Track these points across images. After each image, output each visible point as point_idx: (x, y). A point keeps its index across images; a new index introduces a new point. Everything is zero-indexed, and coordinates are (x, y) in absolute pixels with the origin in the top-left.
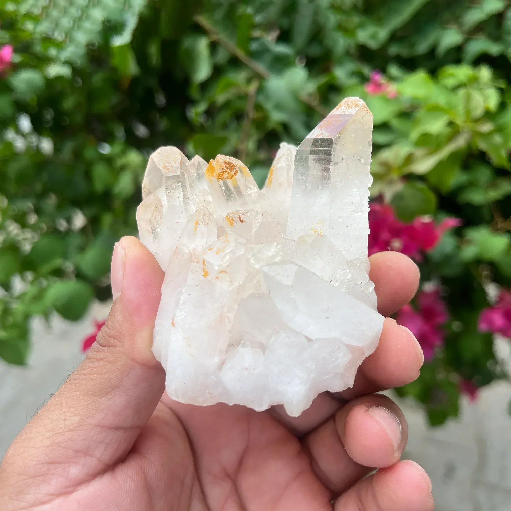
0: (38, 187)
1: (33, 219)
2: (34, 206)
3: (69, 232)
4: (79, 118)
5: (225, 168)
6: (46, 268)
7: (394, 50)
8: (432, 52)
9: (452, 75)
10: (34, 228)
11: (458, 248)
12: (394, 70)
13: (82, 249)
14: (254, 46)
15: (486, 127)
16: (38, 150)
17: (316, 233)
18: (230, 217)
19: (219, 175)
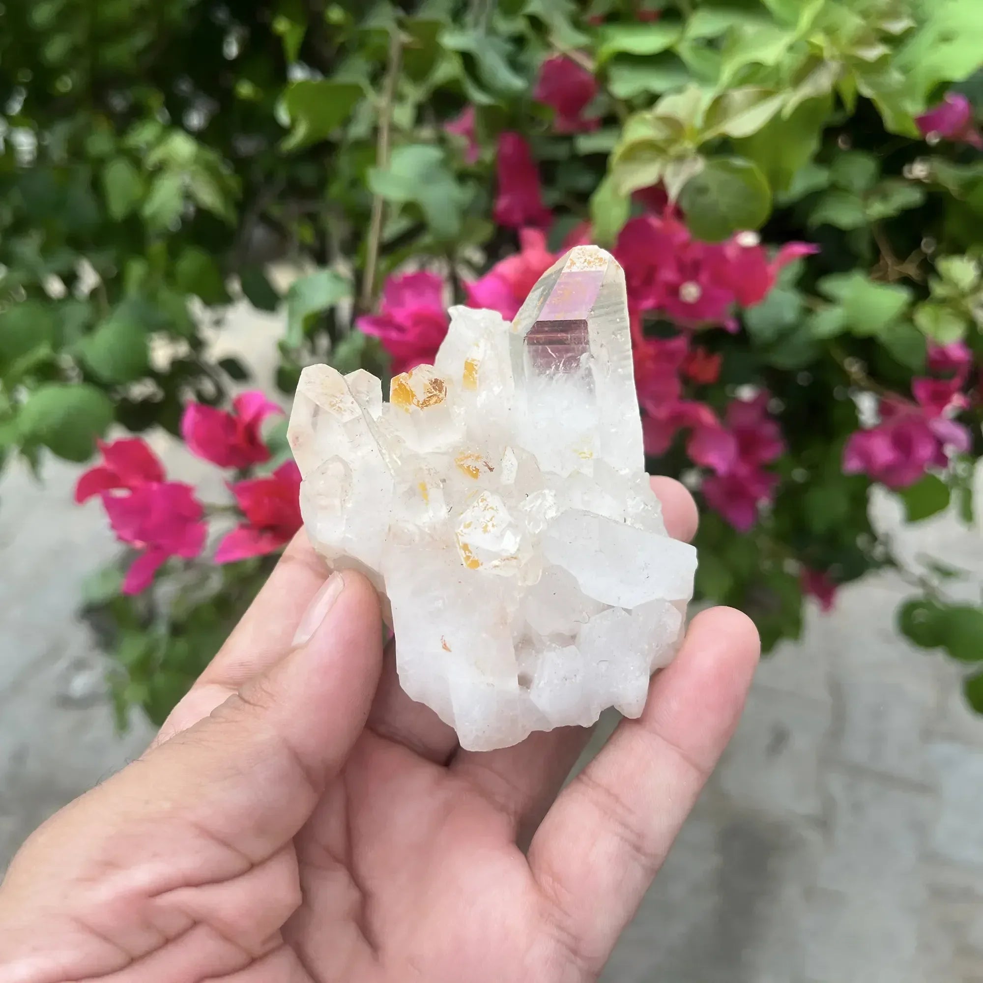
5: (433, 390)
11: (808, 311)
17: (583, 455)
18: (469, 467)
19: (425, 401)
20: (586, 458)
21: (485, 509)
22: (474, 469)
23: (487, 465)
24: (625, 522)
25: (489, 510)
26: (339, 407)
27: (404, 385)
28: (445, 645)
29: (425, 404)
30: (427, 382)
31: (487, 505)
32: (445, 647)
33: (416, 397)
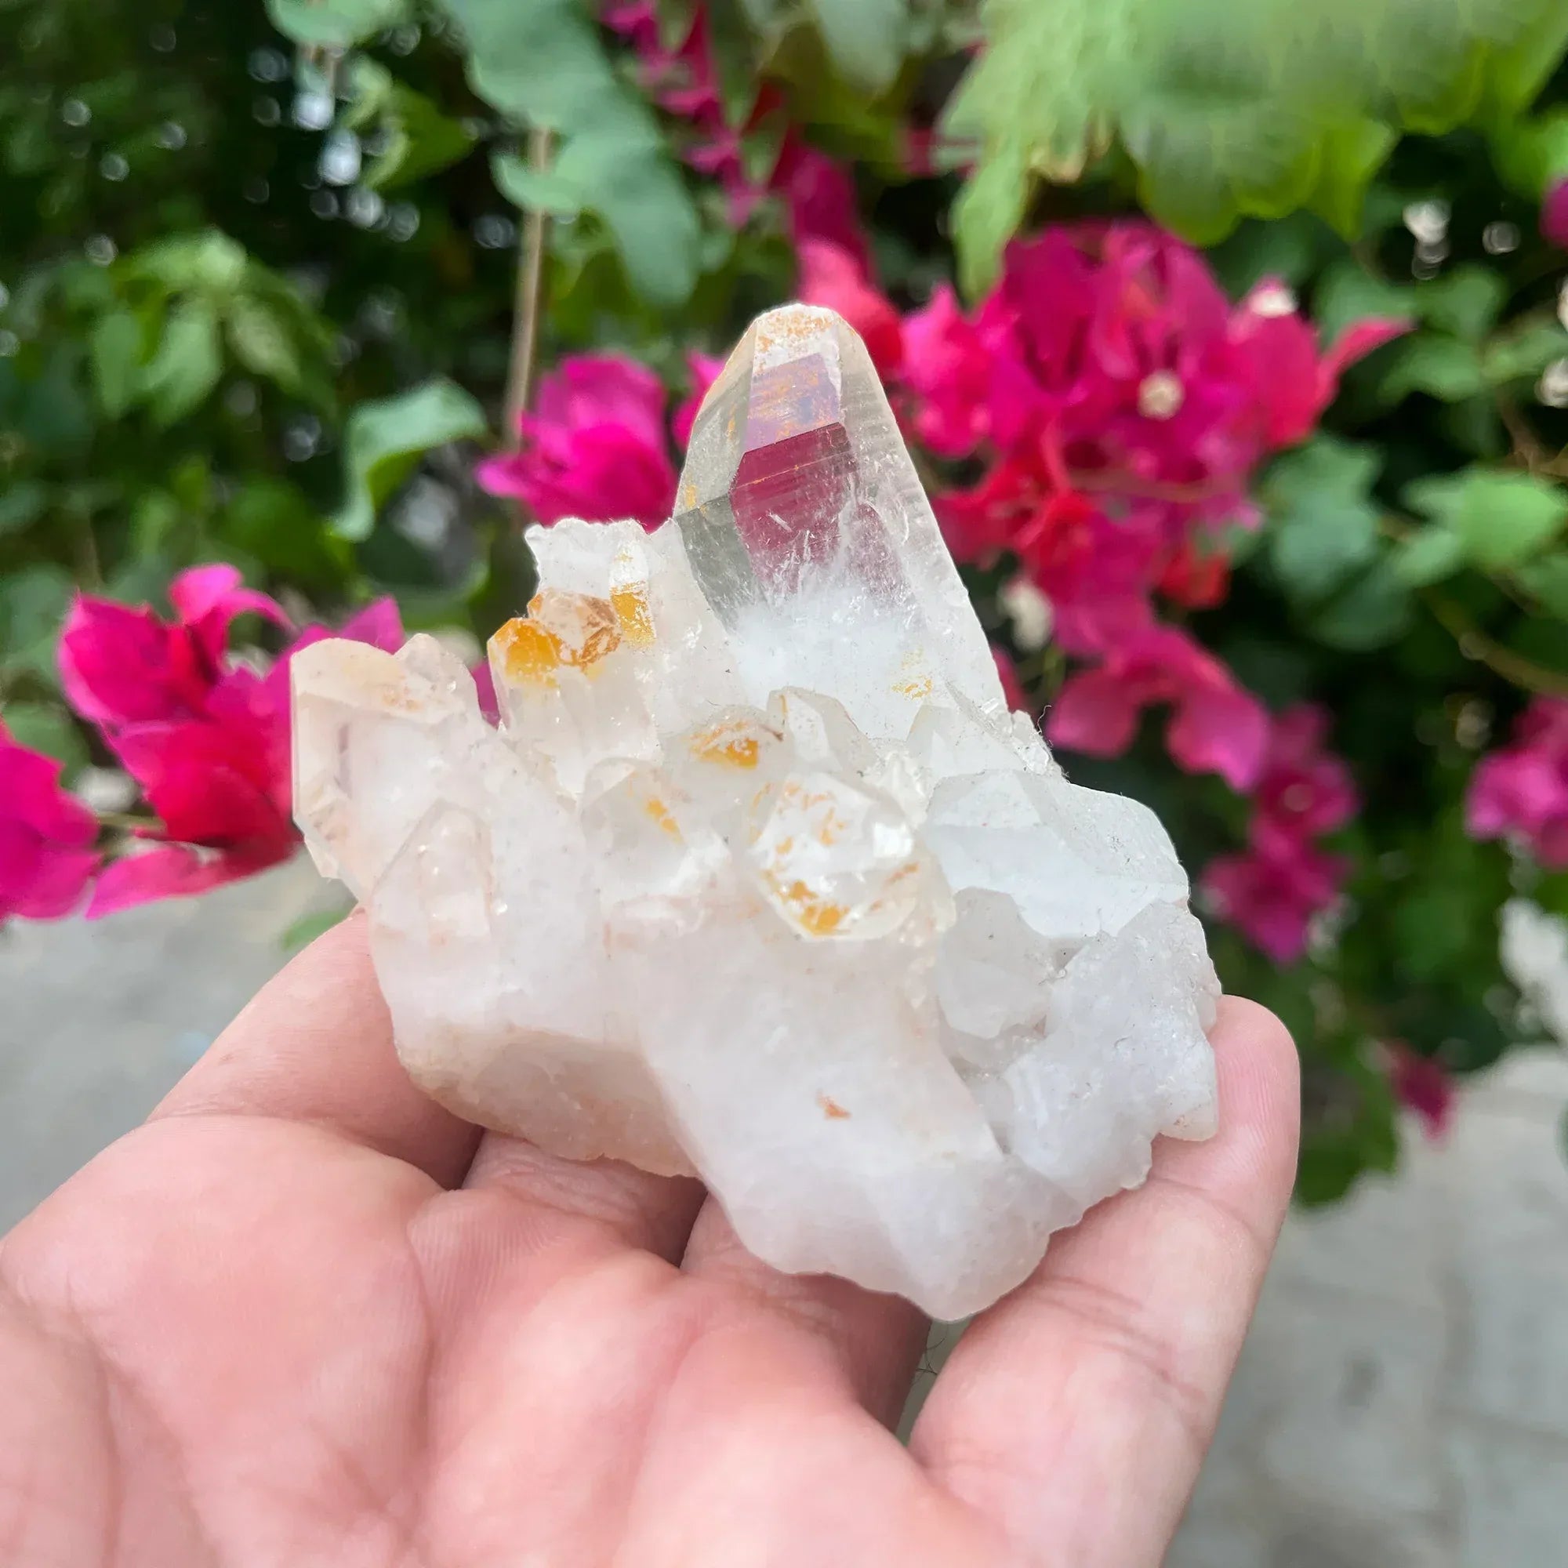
5: (598, 619)
17: (915, 691)
18: (730, 748)
19: (587, 651)
20: (920, 695)
22: (743, 748)
23: (769, 731)
25: (816, 802)
28: (831, 1107)
29: (587, 656)
30: (583, 604)
32: (833, 1111)
33: (566, 647)
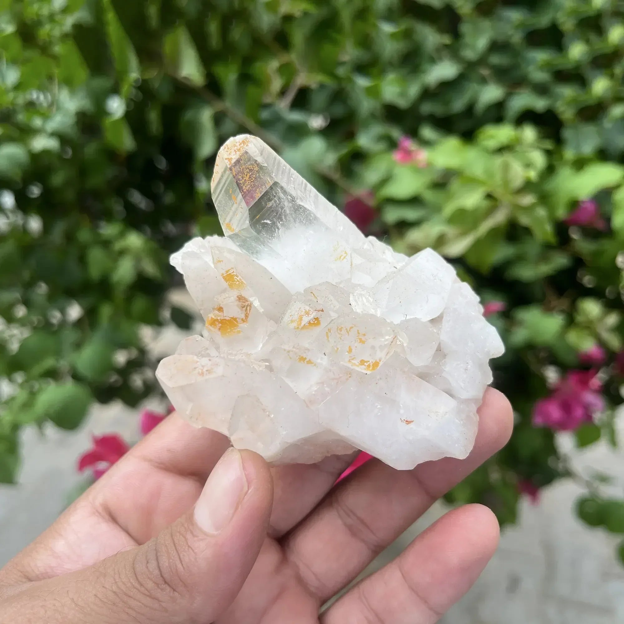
0: (26, 275)
1: (21, 311)
2: (22, 297)
3: (63, 323)
4: (70, 195)
6: (38, 369)
7: (427, 108)
8: (470, 110)
9: (492, 137)
10: (22, 322)
12: (427, 132)
13: (78, 346)
14: (265, 115)
15: (528, 200)
16: (25, 230)
17: (342, 257)
18: (309, 323)
19: (246, 316)
20: (345, 257)
21: (348, 333)
22: (314, 320)
23: (319, 311)
24: (396, 268)
25: (351, 330)
26: (207, 371)
27: (224, 319)
28: (407, 421)
29: (247, 318)
30: (237, 303)
31: (346, 329)
32: (408, 422)
33: (239, 319)
